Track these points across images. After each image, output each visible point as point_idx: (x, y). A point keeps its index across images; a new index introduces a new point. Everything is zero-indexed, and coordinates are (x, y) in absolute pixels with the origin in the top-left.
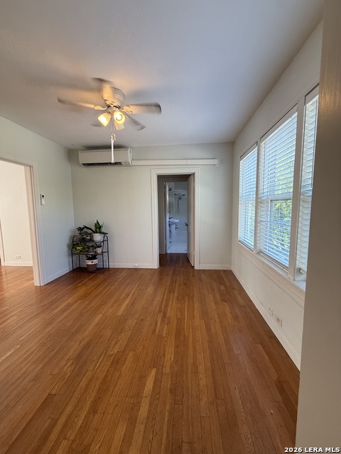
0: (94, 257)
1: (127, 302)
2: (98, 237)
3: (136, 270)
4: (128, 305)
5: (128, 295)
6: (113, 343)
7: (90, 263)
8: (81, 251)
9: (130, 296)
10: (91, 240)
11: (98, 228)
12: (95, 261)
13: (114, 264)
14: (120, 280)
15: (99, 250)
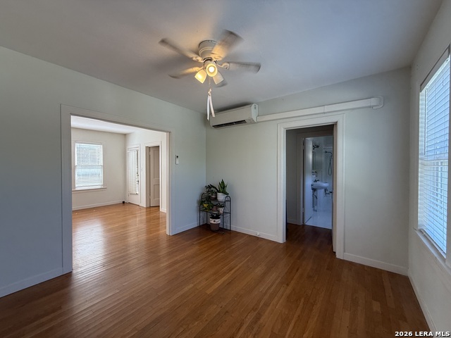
0: (217, 217)
1: (225, 278)
2: (221, 197)
3: (257, 239)
4: (224, 282)
5: (231, 269)
6: (181, 330)
7: (212, 221)
8: (206, 209)
9: (233, 271)
10: (216, 198)
11: (223, 187)
12: (218, 221)
13: (236, 227)
14: (234, 247)
15: (221, 210)
